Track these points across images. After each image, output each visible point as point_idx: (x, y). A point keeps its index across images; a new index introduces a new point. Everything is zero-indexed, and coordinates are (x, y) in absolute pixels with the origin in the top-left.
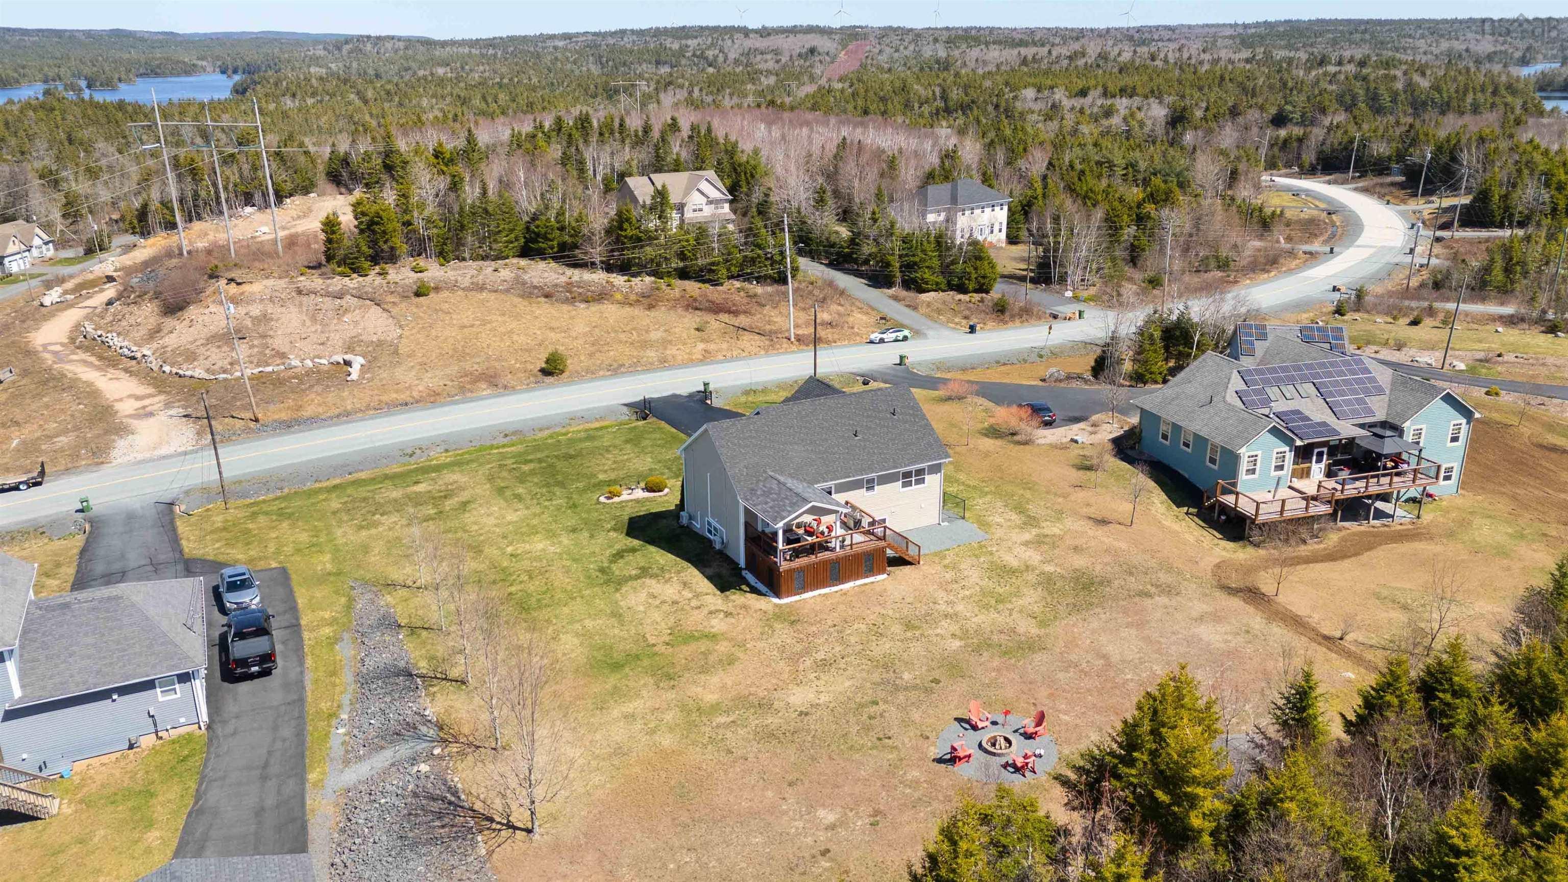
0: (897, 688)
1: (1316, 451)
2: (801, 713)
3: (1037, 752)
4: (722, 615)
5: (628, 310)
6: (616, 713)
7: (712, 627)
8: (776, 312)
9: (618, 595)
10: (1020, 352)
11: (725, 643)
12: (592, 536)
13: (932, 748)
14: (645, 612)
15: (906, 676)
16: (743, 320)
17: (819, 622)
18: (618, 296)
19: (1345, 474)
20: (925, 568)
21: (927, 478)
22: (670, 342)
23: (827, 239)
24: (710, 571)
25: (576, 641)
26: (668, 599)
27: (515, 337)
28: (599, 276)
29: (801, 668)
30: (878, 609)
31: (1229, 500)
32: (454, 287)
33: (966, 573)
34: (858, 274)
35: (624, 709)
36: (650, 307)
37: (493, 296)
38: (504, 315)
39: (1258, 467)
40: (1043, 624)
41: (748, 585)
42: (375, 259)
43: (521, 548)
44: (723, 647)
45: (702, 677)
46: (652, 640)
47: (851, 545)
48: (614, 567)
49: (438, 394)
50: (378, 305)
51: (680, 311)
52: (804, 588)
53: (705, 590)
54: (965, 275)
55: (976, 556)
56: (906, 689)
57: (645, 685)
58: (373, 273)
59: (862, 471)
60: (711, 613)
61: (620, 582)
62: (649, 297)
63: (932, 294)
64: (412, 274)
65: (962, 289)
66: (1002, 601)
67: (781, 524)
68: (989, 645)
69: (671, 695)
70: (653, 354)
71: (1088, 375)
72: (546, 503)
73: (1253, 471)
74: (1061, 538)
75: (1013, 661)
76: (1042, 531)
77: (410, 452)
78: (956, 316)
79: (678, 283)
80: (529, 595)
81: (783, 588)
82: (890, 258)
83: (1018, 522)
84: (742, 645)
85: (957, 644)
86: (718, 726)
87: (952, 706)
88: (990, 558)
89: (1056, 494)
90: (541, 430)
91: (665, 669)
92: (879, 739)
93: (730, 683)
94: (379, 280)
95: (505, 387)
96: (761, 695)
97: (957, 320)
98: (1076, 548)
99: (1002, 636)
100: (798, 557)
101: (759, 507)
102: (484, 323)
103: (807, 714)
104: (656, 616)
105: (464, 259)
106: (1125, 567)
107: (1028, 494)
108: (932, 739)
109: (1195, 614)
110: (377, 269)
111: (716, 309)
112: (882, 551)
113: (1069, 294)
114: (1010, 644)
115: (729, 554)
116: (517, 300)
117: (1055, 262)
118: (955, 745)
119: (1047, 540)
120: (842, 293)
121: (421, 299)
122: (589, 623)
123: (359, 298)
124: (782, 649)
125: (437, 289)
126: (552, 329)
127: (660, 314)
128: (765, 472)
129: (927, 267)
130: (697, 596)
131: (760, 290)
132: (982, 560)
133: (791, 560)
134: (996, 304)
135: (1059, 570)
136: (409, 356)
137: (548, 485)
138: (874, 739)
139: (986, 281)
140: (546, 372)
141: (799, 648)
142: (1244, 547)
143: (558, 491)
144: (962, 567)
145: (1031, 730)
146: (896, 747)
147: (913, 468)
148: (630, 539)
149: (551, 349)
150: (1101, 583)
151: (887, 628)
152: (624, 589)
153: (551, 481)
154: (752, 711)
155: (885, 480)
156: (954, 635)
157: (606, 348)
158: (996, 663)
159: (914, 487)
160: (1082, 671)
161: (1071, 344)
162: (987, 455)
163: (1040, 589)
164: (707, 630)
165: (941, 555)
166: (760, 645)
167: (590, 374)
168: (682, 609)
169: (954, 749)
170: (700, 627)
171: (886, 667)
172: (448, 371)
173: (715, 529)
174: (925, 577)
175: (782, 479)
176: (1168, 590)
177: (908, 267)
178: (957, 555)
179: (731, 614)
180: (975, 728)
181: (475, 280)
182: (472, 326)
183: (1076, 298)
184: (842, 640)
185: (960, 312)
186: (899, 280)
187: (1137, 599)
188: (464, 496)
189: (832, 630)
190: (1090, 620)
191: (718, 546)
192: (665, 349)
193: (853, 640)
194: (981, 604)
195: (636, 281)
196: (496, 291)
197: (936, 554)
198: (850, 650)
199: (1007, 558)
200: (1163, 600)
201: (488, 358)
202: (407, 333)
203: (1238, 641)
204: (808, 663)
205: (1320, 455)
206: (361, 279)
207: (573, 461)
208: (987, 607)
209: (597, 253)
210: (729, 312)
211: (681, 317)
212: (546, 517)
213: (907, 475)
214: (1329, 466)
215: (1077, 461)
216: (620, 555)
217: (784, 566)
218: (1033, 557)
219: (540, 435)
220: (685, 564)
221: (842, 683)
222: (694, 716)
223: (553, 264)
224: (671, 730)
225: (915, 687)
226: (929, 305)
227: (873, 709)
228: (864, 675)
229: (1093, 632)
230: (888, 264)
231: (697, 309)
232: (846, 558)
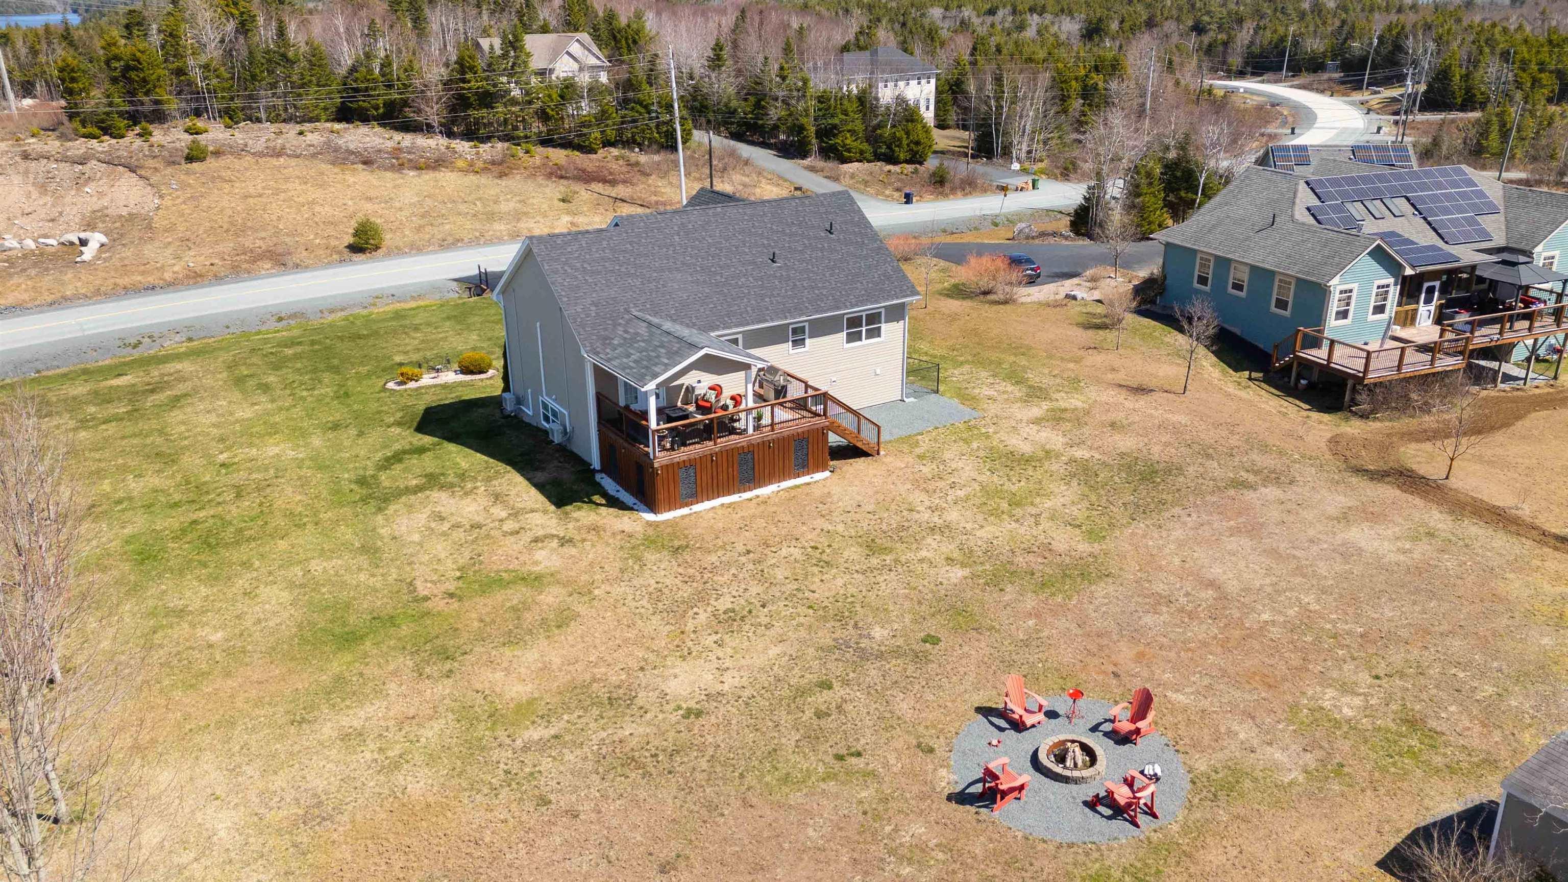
0: (864, 655)
1: (1426, 285)
2: (689, 712)
3: (1149, 770)
4: (555, 543)
5: (472, 178)
6: (327, 730)
7: (536, 563)
8: (665, 182)
9: (380, 518)
10: (969, 219)
11: (556, 590)
12: (361, 434)
13: (943, 772)
14: (421, 544)
15: (878, 633)
16: (621, 191)
17: (723, 547)
18: (460, 164)
19: (1463, 317)
20: (888, 459)
21: (884, 327)
22: (525, 214)
23: (726, 105)
24: (541, 476)
25: (286, 596)
26: (465, 522)
27: (317, 209)
28: (436, 143)
29: (690, 626)
30: (820, 523)
31: (1319, 355)
32: (241, 151)
33: (954, 466)
34: (764, 145)
35: (345, 722)
36: (501, 175)
37: (293, 162)
38: (306, 183)
39: (1352, 308)
40: (1093, 535)
41: (604, 494)
42: (134, 118)
43: (242, 453)
44: (551, 597)
45: (508, 652)
46: (423, 589)
47: (772, 425)
48: (383, 476)
49: (201, 276)
50: (134, 172)
51: (540, 180)
52: (696, 496)
53: (530, 505)
54: (894, 141)
55: (965, 441)
56: (880, 656)
57: (395, 673)
58: (131, 134)
59: (784, 314)
60: (536, 540)
61: (385, 499)
62: (500, 164)
63: (856, 165)
64: (186, 136)
65: (891, 159)
66: (1018, 504)
67: (651, 386)
68: (1013, 573)
69: (444, 688)
70: (503, 227)
71: (1067, 231)
72: (305, 393)
73: (1343, 314)
74: (1087, 413)
75: (1059, 599)
76: (1055, 404)
77: (133, 341)
78: (886, 188)
79: (540, 152)
80: (226, 523)
81: (661, 495)
82: (804, 120)
83: (1019, 395)
84: (585, 592)
85: (957, 574)
86: (526, 748)
87: (967, 685)
88: (987, 443)
89: (1062, 359)
90: (332, 311)
91: (438, 642)
92: (840, 758)
93: (557, 661)
94: (138, 142)
95: (297, 266)
96: (614, 679)
97: (887, 192)
98: (1113, 425)
99: (1031, 557)
100: (684, 445)
101: (615, 363)
102: (277, 192)
103: (699, 714)
104: (440, 548)
105: (259, 120)
106: (1196, 447)
107: (1023, 361)
108: (940, 752)
109: (1332, 511)
110: (138, 129)
111: (586, 177)
112: (822, 434)
113: (1016, 166)
114: (1049, 571)
115: (575, 450)
116: (324, 167)
117: (997, 130)
118: (992, 766)
119: (1067, 415)
120: (747, 162)
121: (195, 166)
122: (317, 566)
123: (108, 163)
124: (657, 596)
125: (217, 153)
126: (369, 199)
127: (514, 182)
128: (627, 311)
129: (849, 131)
130: (515, 514)
131: (643, 158)
132: (975, 445)
133: (672, 449)
134: (934, 174)
135: (1097, 456)
136: (166, 231)
137: (315, 370)
138: (829, 759)
139: (920, 148)
140: (355, 249)
141: (686, 592)
142: (1347, 419)
143: (327, 377)
144: (947, 455)
145: (1125, 726)
146: (873, 774)
147: (862, 309)
148: (420, 436)
149: (360, 217)
150: (1168, 471)
151: (837, 552)
152: (392, 508)
153: (322, 366)
154: (595, 711)
155: (822, 328)
156: (950, 560)
157: (440, 221)
158: (1030, 602)
159: (865, 342)
160: (1182, 610)
161: (1030, 212)
162: (953, 318)
163: (1074, 483)
164: (525, 569)
165: (910, 441)
166: (618, 590)
167: (416, 249)
168: (488, 536)
169: (990, 774)
170: (514, 565)
171: (840, 617)
172: (219, 248)
173: (555, 414)
174: (890, 473)
175: (655, 320)
176: (1274, 478)
177: (825, 133)
178: (936, 440)
179: (571, 541)
180: (1018, 726)
181: (271, 144)
182: (260, 196)
183: (1024, 171)
184: (761, 577)
185: (890, 184)
186: (815, 148)
187: (1232, 492)
188: (180, 389)
189: (743, 559)
190: (1170, 525)
191: (557, 439)
192: (519, 220)
193: (780, 574)
194: (985, 508)
195: (485, 148)
196: (298, 157)
197: (902, 440)
198: (775, 591)
199: (1014, 441)
200: (1271, 492)
201: (277, 233)
202: (167, 202)
203: (1422, 550)
204: (703, 617)
205: (1431, 291)
206: (114, 141)
207: (362, 342)
208: (996, 513)
209: (433, 113)
210: (604, 181)
211: (540, 185)
212: (297, 412)
213: (854, 322)
214: (1441, 307)
215: (1080, 320)
216: (397, 457)
217: (660, 458)
218: (1054, 439)
219: (330, 318)
220: (501, 467)
221: (766, 649)
222: (482, 730)
223: (378, 129)
224: (432, 759)
225: (896, 653)
226: (852, 176)
227: (821, 699)
228: (803, 633)
229: (1181, 544)
230: (802, 128)
231: (562, 177)
232: (765, 445)
